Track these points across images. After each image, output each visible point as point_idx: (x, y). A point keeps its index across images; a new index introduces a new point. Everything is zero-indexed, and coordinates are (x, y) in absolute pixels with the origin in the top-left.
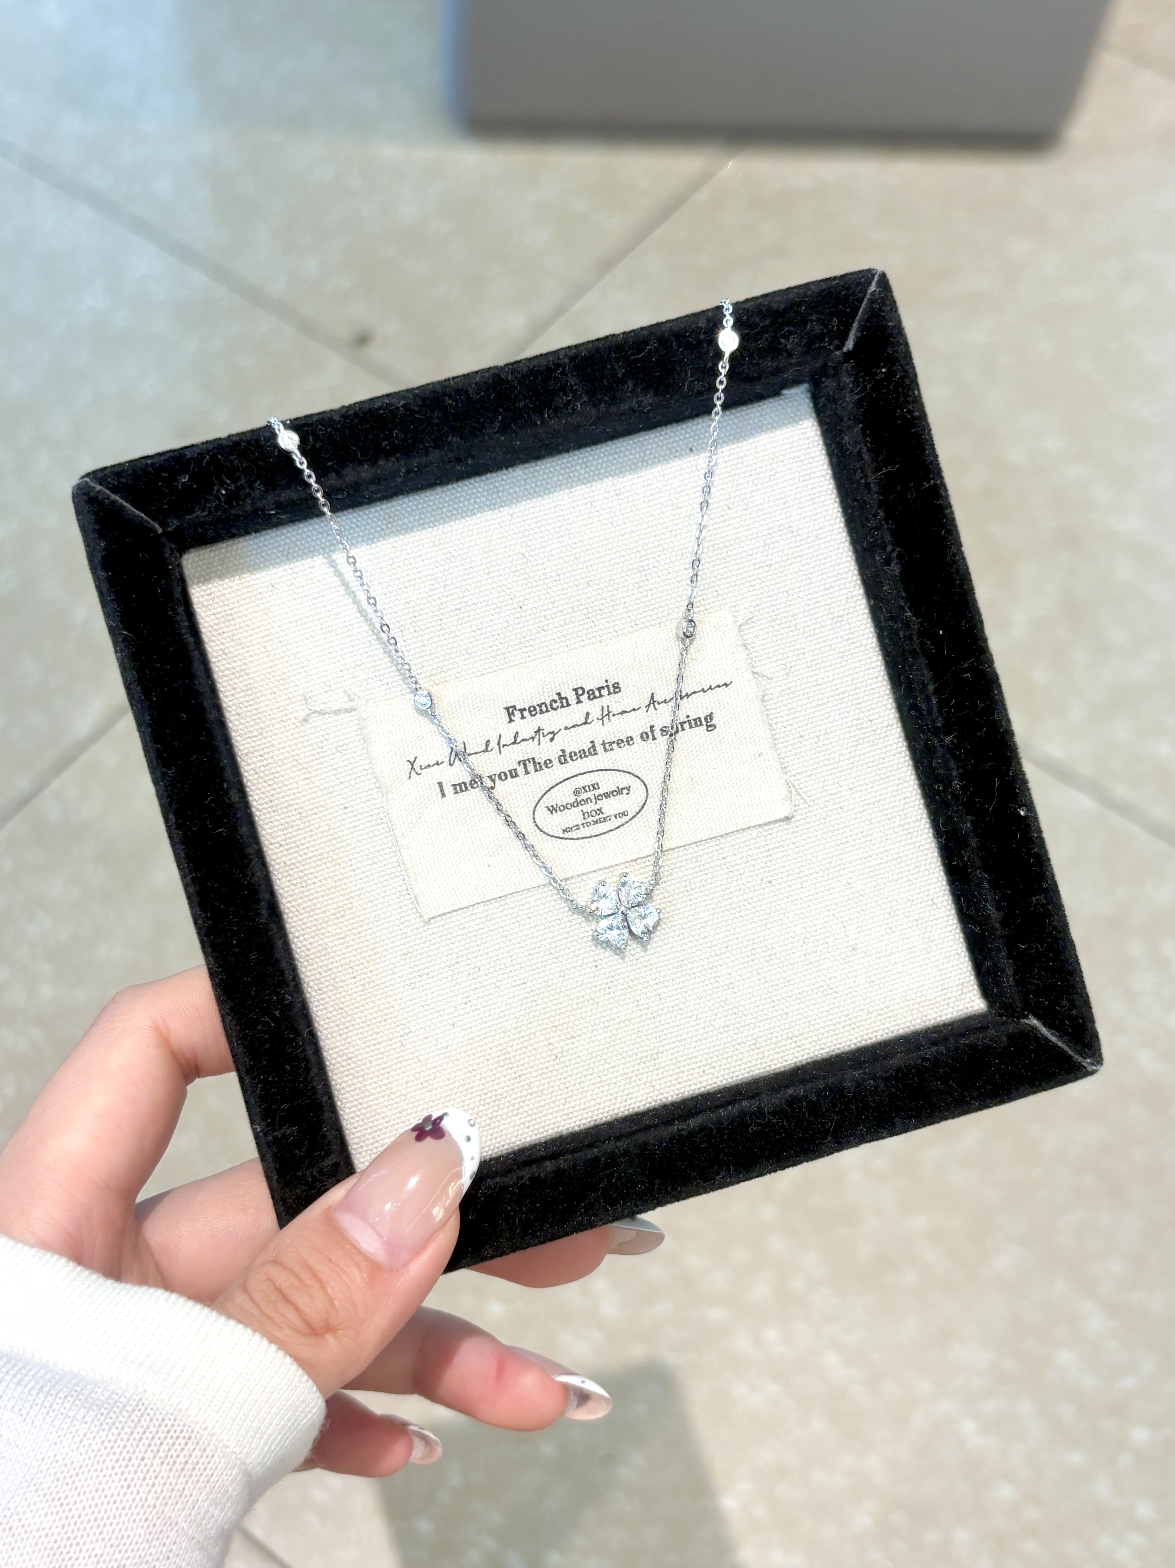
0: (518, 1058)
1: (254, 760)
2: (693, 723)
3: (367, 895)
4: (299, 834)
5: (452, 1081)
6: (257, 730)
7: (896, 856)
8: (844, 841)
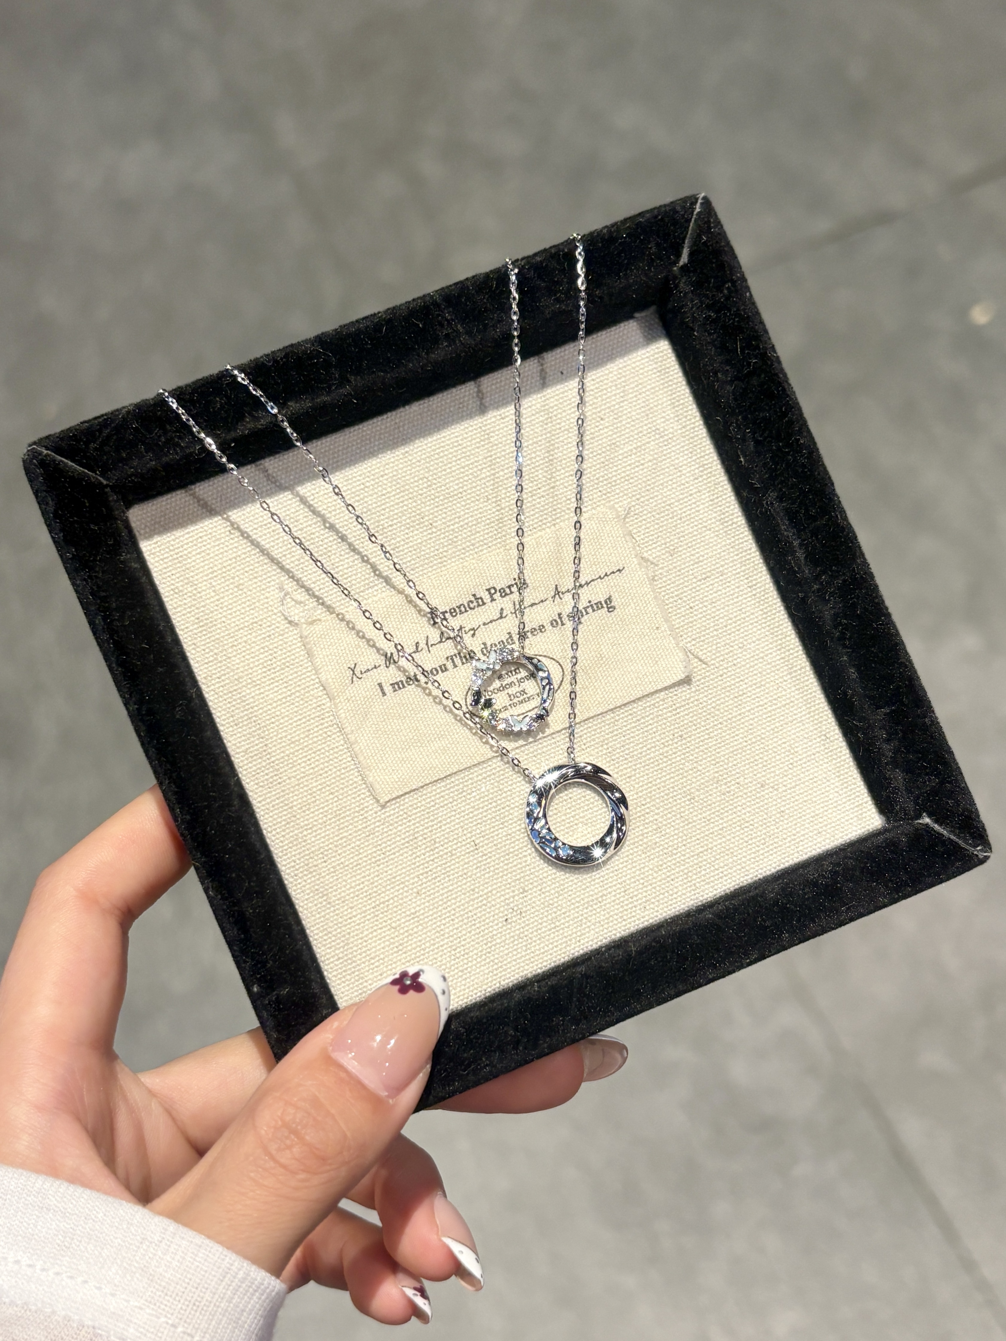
0: (479, 915)
1: (213, 682)
2: (595, 607)
3: (328, 788)
4: (261, 742)
5: (423, 941)
6: (212, 656)
7: (788, 701)
8: (741, 693)
